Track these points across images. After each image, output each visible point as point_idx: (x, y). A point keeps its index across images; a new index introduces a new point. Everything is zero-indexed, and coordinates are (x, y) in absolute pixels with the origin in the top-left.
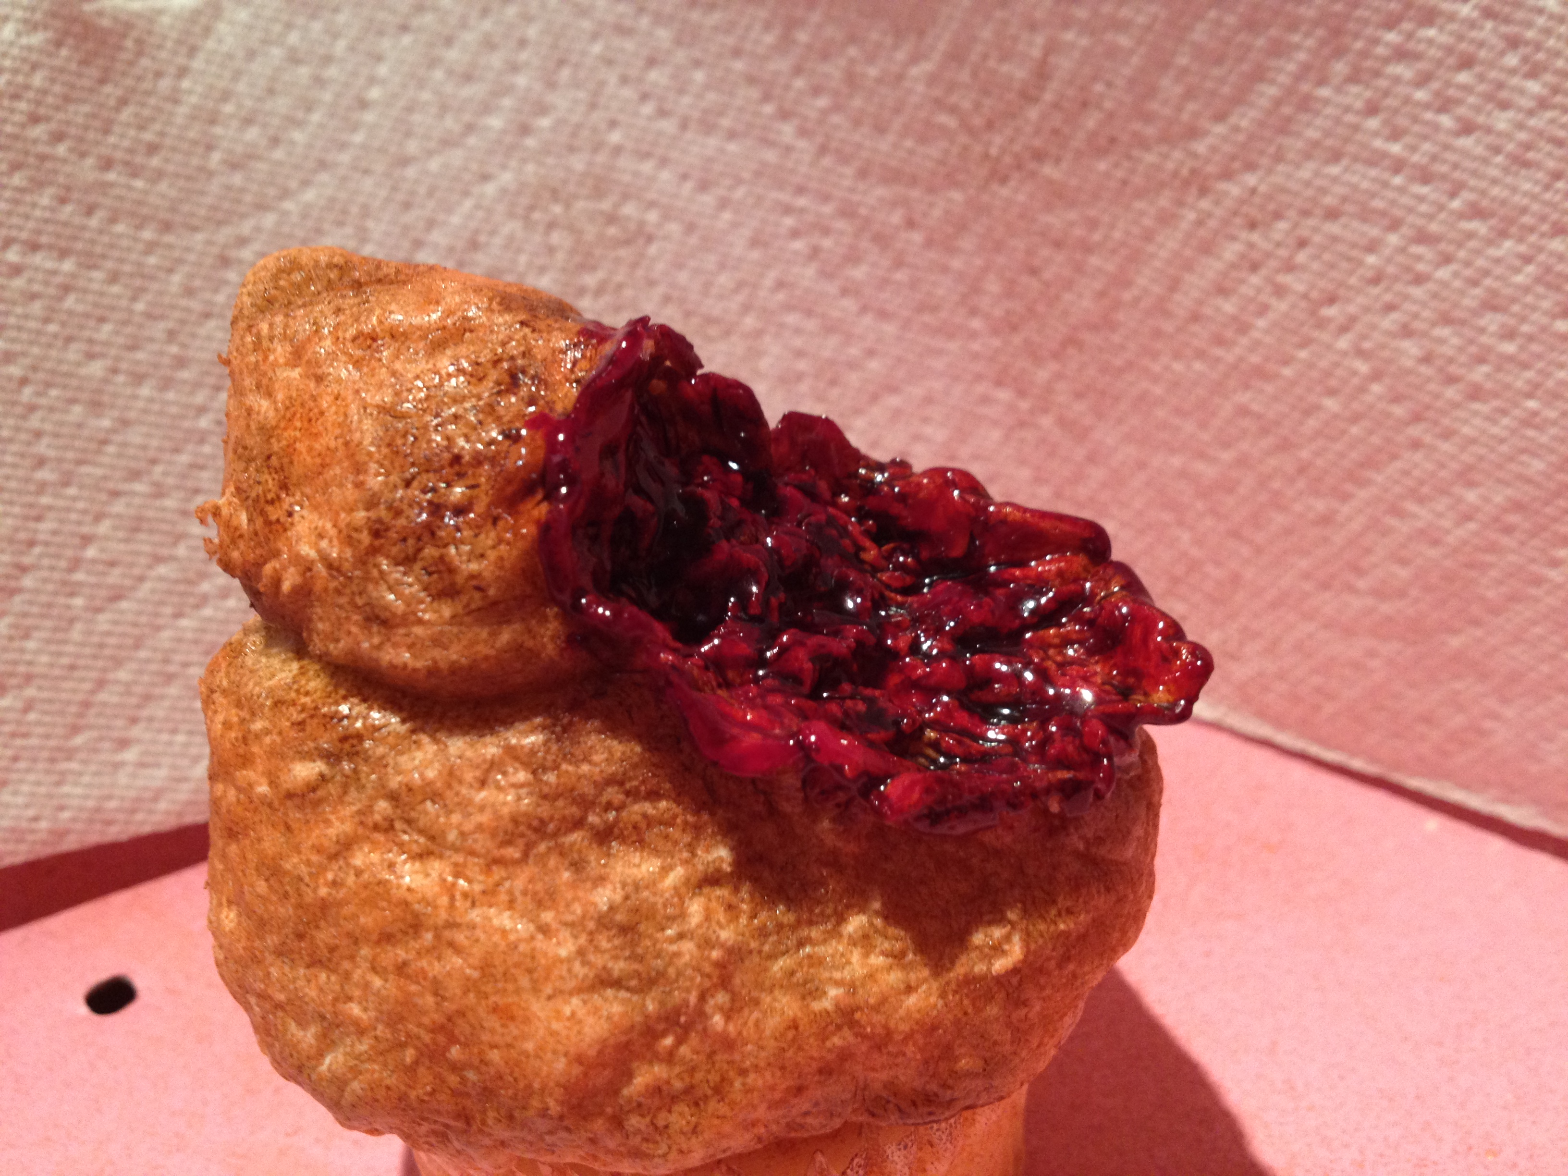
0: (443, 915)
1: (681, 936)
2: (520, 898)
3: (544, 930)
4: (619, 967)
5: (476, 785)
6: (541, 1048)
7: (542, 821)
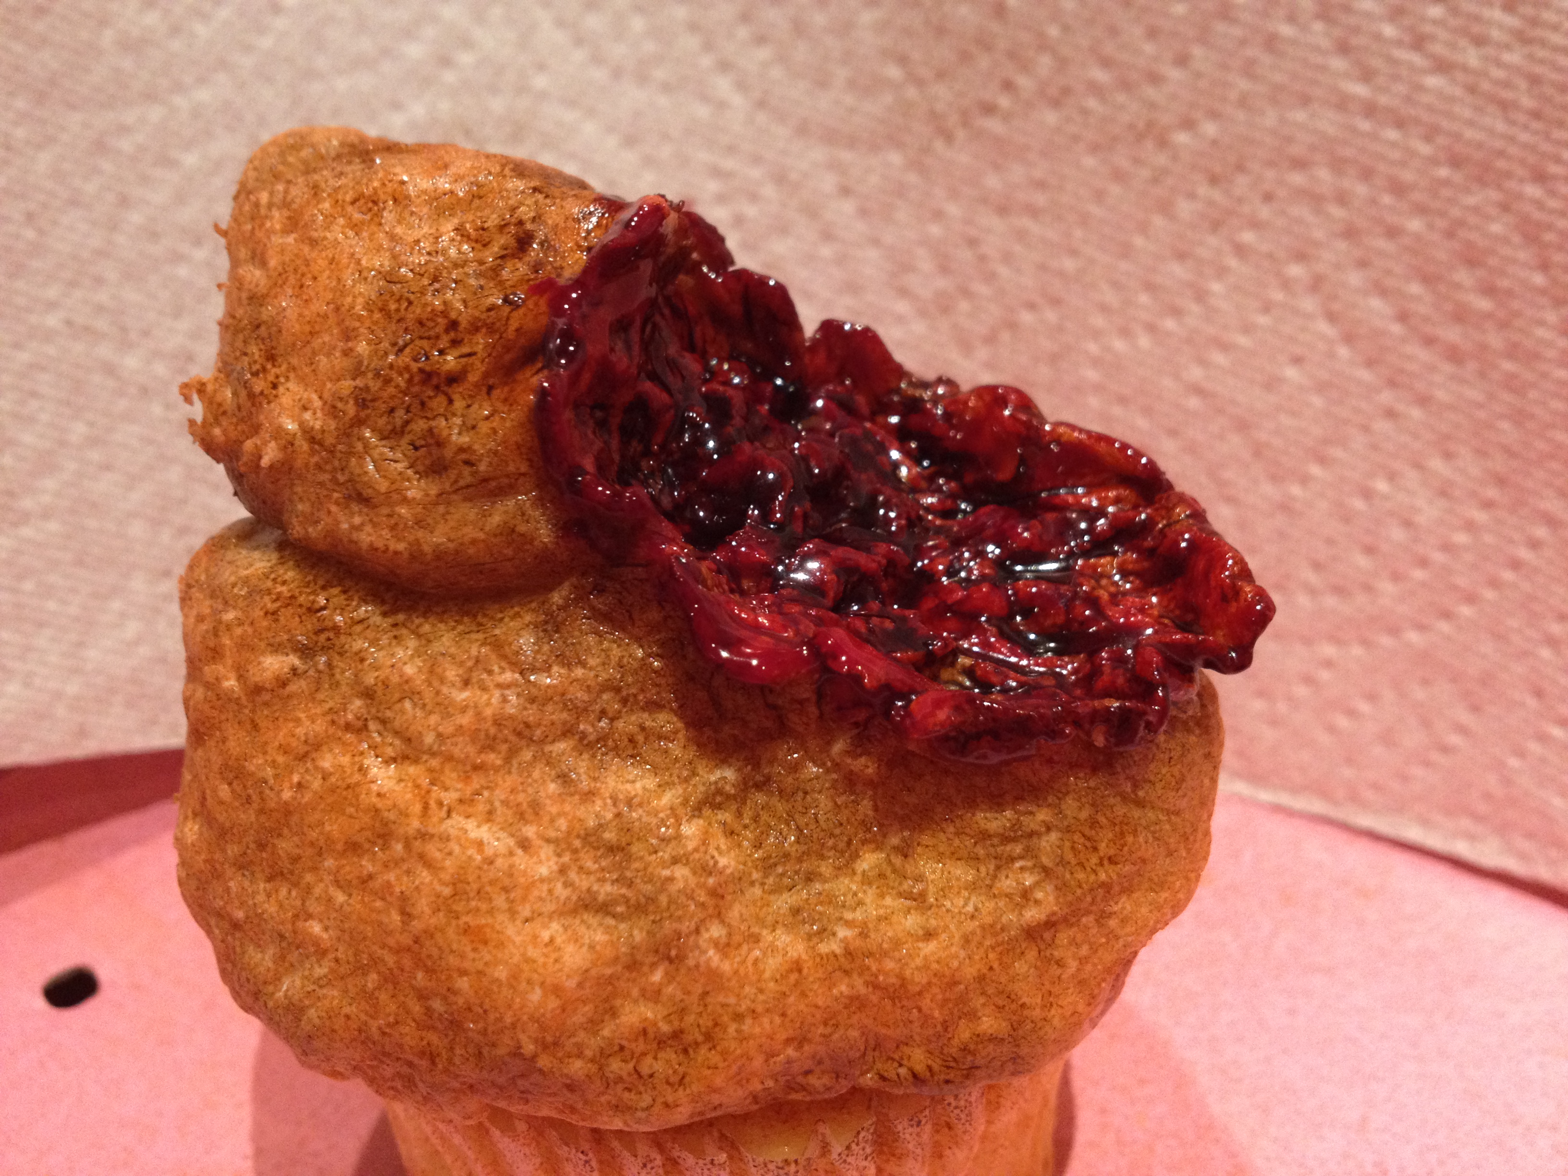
0: (416, 824)
1: (675, 861)
2: (500, 809)
3: (525, 845)
4: (606, 890)
5: (458, 684)
6: (515, 976)
7: (527, 725)
